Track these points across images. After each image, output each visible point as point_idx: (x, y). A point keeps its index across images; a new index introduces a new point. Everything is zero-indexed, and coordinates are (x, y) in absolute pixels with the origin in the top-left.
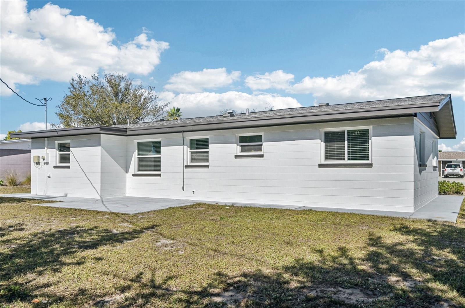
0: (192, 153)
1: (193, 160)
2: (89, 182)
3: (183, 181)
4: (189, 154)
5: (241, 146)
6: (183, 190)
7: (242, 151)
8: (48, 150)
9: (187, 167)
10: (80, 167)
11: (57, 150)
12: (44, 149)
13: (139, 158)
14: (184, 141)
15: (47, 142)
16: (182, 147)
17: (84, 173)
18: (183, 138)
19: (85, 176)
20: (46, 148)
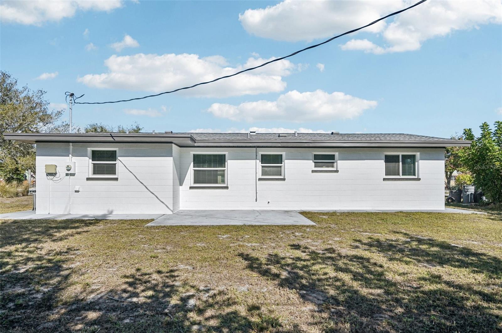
0: (263, 167)
1: (264, 173)
2: (154, 196)
3: (256, 193)
4: (260, 167)
5: (315, 162)
6: (256, 201)
7: (315, 166)
8: (73, 157)
9: (260, 179)
10: (137, 179)
11: (90, 159)
12: (69, 156)
13: (195, 170)
14: (256, 156)
15: (72, 148)
16: (255, 161)
17: (144, 186)
18: (256, 153)
19: (146, 189)
20: (70, 155)
